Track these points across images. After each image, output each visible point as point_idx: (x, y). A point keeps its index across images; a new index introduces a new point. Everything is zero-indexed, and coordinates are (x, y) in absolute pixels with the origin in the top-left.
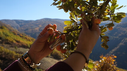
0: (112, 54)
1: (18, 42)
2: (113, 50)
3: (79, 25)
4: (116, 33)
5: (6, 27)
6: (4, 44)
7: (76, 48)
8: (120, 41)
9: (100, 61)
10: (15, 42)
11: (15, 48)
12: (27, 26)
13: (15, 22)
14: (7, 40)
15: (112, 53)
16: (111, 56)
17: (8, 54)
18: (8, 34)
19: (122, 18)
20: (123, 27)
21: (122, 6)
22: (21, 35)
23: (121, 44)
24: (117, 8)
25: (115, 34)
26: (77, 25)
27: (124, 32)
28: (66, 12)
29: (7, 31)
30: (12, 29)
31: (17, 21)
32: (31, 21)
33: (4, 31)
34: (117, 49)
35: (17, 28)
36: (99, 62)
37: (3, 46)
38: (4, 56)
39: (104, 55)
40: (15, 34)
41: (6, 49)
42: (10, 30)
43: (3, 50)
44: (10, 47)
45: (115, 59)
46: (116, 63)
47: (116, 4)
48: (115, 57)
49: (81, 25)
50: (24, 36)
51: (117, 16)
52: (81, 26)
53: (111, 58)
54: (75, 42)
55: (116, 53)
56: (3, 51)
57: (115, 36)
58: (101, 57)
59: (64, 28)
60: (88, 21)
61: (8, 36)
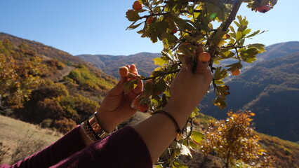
0: (248, 110)
1: (102, 88)
2: (250, 104)
4: (256, 76)
5: (86, 66)
6: (82, 91)
8: (261, 90)
9: (228, 120)
10: (98, 88)
11: (99, 97)
12: (117, 64)
13: (98, 58)
14: (87, 85)
15: (247, 108)
16: (245, 113)
17: (89, 105)
18: (89, 76)
19: (257, 53)
20: (267, 67)
21: (258, 32)
22: (107, 78)
23: (262, 94)
24: (247, 35)
25: (252, 79)
27: (269, 75)
28: (153, 42)
29: (86, 72)
30: (95, 68)
31: (102, 57)
32: (121, 57)
33: (83, 72)
34: (257, 102)
35: (102, 67)
36: (226, 122)
37: (81, 93)
38: (82, 109)
39: (234, 112)
40: (98, 76)
41: (85, 98)
42: (92, 70)
43: (81, 99)
44: (91, 95)
45: (251, 117)
46: (252, 124)
47: (246, 27)
48: (253, 114)
50: (111, 79)
51: (248, 51)
53: (245, 116)
55: (253, 109)
56: (81, 101)
57: (255, 81)
58: (229, 114)
61: (88, 79)
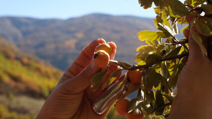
1: (15, 79)
3: (179, 43)
7: (169, 108)
11: (8, 96)
12: (44, 34)
13: (8, 23)
22: (25, 60)
26: (174, 43)
28: (145, 8)
30: (2, 41)
32: (53, 21)
35: (16, 39)
40: (7, 57)
49: (186, 44)
50: (33, 63)
52: (185, 47)
54: (167, 92)
59: (138, 49)
60: (205, 35)
